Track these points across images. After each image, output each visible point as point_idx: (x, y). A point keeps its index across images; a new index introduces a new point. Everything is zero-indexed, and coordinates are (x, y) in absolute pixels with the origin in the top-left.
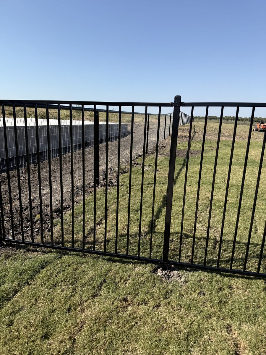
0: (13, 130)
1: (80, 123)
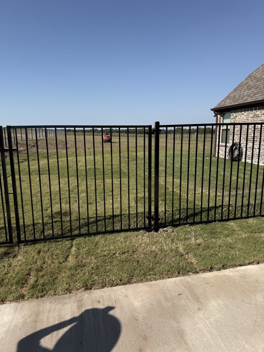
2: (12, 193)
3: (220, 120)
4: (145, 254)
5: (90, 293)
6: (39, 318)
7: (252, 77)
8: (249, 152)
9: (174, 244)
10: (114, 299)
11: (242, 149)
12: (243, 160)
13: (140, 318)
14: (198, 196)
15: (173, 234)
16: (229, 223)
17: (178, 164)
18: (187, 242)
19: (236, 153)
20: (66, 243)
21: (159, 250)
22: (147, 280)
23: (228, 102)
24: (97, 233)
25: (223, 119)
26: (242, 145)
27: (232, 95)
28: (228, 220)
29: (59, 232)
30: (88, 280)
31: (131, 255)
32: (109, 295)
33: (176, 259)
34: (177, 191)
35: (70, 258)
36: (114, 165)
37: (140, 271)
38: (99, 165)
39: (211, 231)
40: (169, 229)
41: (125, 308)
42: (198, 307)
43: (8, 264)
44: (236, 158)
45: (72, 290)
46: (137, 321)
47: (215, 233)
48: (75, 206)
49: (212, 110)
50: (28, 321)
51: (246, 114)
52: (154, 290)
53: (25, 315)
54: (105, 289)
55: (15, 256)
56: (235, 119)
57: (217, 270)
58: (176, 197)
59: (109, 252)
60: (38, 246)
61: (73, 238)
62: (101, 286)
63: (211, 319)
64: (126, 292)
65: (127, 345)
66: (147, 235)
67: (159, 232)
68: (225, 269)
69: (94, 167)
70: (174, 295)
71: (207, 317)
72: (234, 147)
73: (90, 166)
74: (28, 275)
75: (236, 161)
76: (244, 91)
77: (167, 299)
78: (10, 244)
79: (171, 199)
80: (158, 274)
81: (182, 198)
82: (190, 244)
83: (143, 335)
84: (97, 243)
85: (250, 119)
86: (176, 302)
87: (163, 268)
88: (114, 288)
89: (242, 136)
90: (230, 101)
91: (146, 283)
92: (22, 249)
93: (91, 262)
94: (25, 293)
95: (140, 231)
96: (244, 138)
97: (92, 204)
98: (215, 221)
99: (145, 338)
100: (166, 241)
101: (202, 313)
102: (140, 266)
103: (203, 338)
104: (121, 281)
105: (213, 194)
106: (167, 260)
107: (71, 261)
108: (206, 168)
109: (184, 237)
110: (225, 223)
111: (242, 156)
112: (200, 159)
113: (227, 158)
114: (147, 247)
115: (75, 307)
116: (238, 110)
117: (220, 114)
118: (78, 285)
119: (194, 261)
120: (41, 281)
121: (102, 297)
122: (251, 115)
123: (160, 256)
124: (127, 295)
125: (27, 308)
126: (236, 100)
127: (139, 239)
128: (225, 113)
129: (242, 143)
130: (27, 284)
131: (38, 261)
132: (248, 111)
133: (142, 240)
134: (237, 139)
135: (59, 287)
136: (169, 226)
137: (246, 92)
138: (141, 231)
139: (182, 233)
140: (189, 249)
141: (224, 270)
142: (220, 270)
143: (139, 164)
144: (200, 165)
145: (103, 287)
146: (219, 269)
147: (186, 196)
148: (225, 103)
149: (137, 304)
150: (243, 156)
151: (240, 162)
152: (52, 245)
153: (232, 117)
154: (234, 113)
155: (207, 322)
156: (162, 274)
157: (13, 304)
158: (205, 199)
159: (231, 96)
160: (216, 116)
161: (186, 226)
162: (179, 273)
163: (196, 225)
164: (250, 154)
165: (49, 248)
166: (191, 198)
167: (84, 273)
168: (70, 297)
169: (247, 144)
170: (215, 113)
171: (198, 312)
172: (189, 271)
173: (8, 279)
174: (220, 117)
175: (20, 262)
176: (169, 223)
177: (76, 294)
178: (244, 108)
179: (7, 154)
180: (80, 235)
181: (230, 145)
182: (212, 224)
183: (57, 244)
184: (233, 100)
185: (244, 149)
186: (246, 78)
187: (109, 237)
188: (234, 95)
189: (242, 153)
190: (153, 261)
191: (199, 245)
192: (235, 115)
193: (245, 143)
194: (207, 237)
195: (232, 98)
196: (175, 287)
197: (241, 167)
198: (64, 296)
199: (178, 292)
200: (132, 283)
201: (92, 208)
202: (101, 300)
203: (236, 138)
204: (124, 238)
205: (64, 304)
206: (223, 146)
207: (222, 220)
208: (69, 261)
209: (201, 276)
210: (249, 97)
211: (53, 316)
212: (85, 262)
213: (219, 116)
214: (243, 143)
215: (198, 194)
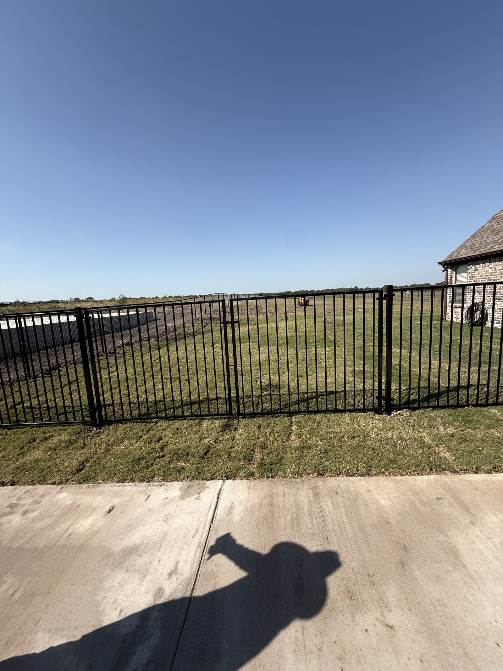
0: (16, 331)
1: (108, 315)
2: (233, 365)
3: (451, 275)
4: (380, 441)
5: (324, 481)
6: (274, 501)
7: (499, 218)
8: (498, 313)
9: (417, 432)
10: (354, 492)
11: (486, 311)
12: (489, 324)
13: (392, 521)
14: (434, 371)
15: (412, 419)
16: (489, 409)
17: (397, 330)
18: (435, 431)
19: (478, 316)
20: (284, 420)
21: (397, 437)
22: (390, 474)
23: (463, 253)
24: (317, 412)
25: (456, 273)
26: (486, 306)
27: (469, 243)
28: (487, 405)
29: (275, 407)
30: (318, 465)
31: (363, 441)
32: (347, 486)
33: (423, 451)
34: (405, 364)
35: (293, 437)
36: (318, 332)
37: (379, 461)
38: (301, 332)
39: (465, 419)
40: (406, 413)
41: (370, 505)
42: (471, 519)
43: (232, 437)
44: (477, 321)
45: (302, 474)
46: (389, 525)
47: (471, 422)
48: (284, 378)
49: (439, 263)
50: (264, 502)
51: (491, 266)
52: (402, 488)
53: (260, 496)
54: (340, 478)
55: (236, 429)
56: (474, 272)
57: (485, 472)
58: (405, 372)
59: (335, 435)
60: (258, 420)
61: (291, 414)
62: (335, 474)
63: (494, 540)
64: (367, 485)
65: (383, 552)
66: (378, 417)
67: (392, 415)
68: (497, 472)
69: (295, 334)
70: (431, 499)
71: (488, 536)
72: (475, 308)
73: (291, 333)
74: (253, 451)
75: (478, 325)
76: (487, 237)
77: (423, 503)
78: (230, 416)
79: (398, 374)
80: (403, 468)
81: (412, 373)
82: (439, 433)
83: (402, 544)
84: (319, 423)
85: (499, 271)
86: (435, 507)
87: (408, 462)
88: (351, 478)
89: (486, 293)
90: (466, 251)
91: (389, 477)
92: (242, 422)
93: (317, 444)
94: (254, 471)
95: (367, 412)
96: (489, 297)
97: (303, 377)
98: (468, 405)
99: (405, 549)
100: (405, 427)
101: (477, 529)
102: (377, 456)
103: (489, 565)
104: (357, 471)
105: (454, 370)
106: (411, 452)
107: (294, 441)
108: (436, 334)
109: (428, 425)
110: (483, 408)
111: (487, 319)
112: (426, 323)
113: (464, 322)
114: (381, 433)
115: (311, 495)
116: (479, 261)
117: (451, 268)
118: (309, 469)
119: (447, 455)
120: (267, 459)
121: (339, 487)
122: (500, 266)
123: (400, 446)
124: (369, 489)
125: (261, 488)
126: (475, 249)
127: (369, 422)
128: (459, 266)
129: (486, 303)
130: (254, 461)
131: (260, 437)
132: (495, 262)
133: (373, 423)
134: (478, 298)
135: (288, 469)
136: (405, 408)
137: (491, 237)
138: (369, 413)
139: (424, 419)
140: (439, 441)
141: (497, 474)
142: (491, 473)
143: (347, 331)
144: (426, 331)
145: (337, 475)
146: (489, 472)
147: (418, 371)
148: (459, 254)
149: (384, 502)
150: (489, 319)
151: (484, 327)
152: (271, 420)
153: (469, 271)
154: (473, 265)
155: (489, 543)
156: (409, 469)
157: (245, 481)
158: (444, 375)
159: (467, 244)
160: (446, 270)
161: (428, 410)
162: (431, 470)
163: (441, 409)
164: (500, 316)
165: (269, 423)
166: (424, 373)
167: (313, 456)
168: (303, 482)
169: (494, 304)
170: (444, 267)
171: (472, 527)
172: (445, 468)
173: (235, 453)
174: (452, 271)
175: (242, 436)
176: (403, 405)
177: (309, 480)
178: (489, 258)
179: (229, 326)
180: (298, 412)
181: (467, 305)
182: (463, 409)
183: (275, 419)
184: (470, 250)
185: (489, 311)
186: (488, 220)
187: (332, 416)
188: (472, 243)
189: (487, 315)
190: (393, 450)
191: (452, 436)
192: (475, 268)
193: (492, 302)
194: (460, 426)
195: (470, 247)
196: (431, 488)
197: (487, 334)
198: (296, 479)
199: (436, 495)
200: (372, 476)
201: (303, 381)
202: (339, 491)
203: (477, 296)
204: (350, 420)
205: (298, 489)
206: (457, 307)
207: (477, 405)
208: (292, 440)
209: (464, 478)
210: (496, 244)
211: (289, 502)
212: (310, 444)
213: (449, 270)
214: (488, 303)
215: (433, 369)
